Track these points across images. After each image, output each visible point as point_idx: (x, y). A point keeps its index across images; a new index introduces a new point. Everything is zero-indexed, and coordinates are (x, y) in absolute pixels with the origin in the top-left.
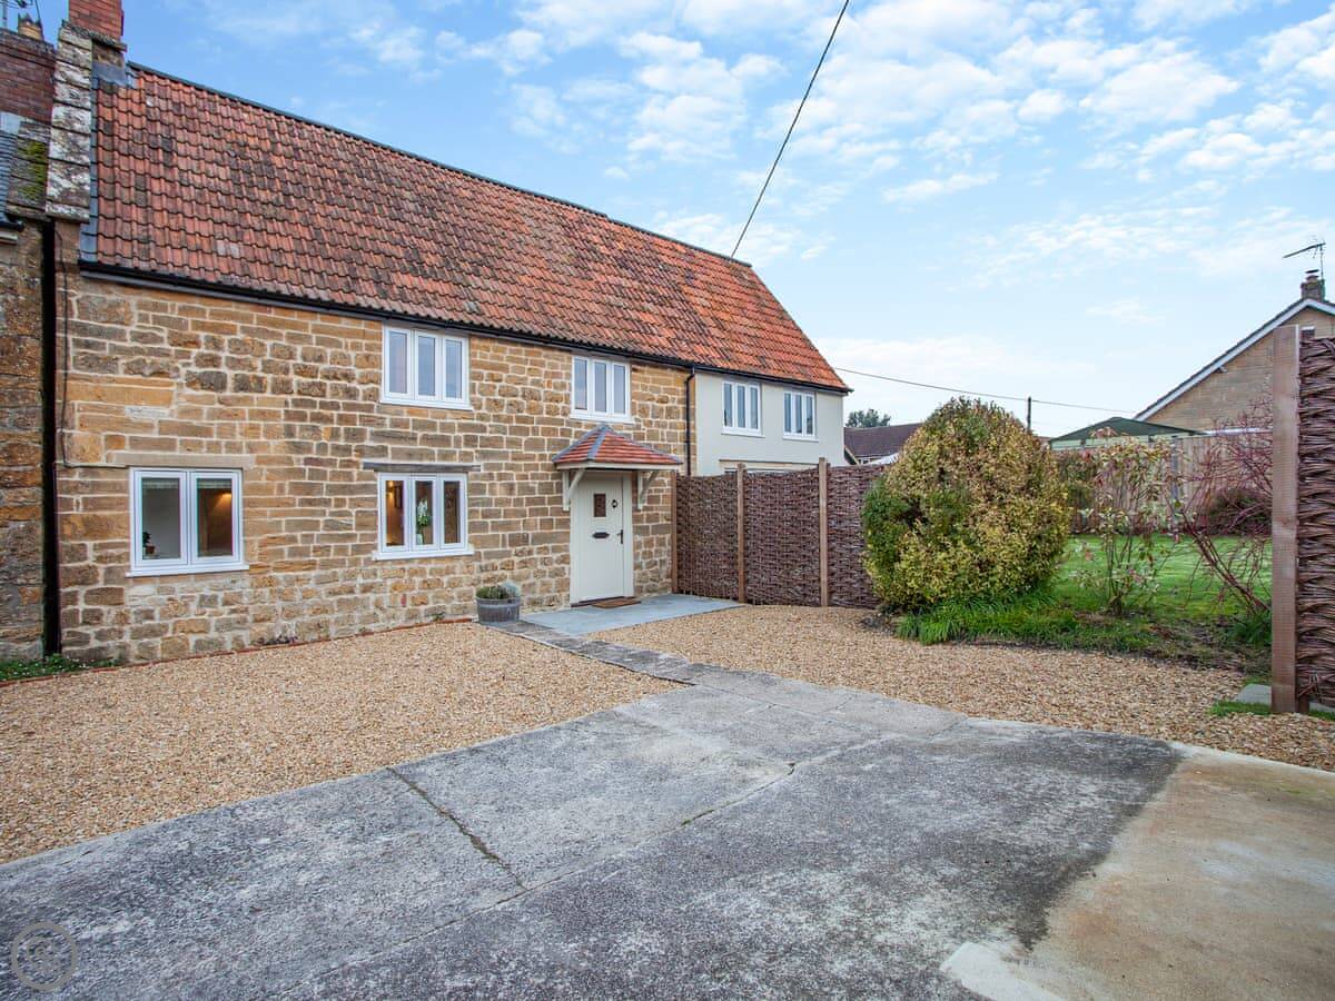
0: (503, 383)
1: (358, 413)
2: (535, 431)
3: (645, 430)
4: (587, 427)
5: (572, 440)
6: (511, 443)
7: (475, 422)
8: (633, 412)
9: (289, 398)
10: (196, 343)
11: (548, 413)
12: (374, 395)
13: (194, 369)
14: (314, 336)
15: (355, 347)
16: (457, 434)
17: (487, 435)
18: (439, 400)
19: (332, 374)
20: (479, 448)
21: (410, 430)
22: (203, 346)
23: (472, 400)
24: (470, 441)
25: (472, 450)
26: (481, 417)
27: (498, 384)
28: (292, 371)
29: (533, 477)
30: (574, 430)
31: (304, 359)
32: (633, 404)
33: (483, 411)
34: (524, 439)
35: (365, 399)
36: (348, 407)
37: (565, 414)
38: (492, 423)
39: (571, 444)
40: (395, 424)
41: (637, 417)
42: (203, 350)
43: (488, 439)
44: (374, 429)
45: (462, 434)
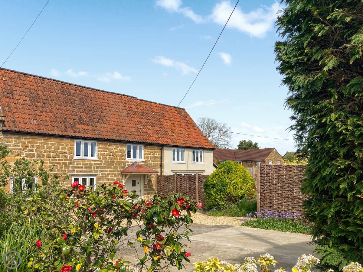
0: (107, 152)
1: (68, 162)
2: (116, 164)
3: (148, 163)
4: (131, 163)
5: (126, 166)
6: (109, 168)
7: (99, 163)
8: (144, 158)
9: (50, 159)
10: (28, 146)
11: (119, 160)
12: (72, 157)
13: (27, 153)
14: (57, 143)
15: (67, 145)
16: (94, 166)
17: (102, 166)
18: (89, 157)
19: (61, 152)
20: (100, 169)
21: (81, 165)
22: (29, 147)
23: (98, 157)
24: (97, 168)
25: (98, 170)
26: (100, 161)
27: (105, 153)
28: (51, 152)
29: (115, 176)
30: (127, 164)
31: (54, 149)
32: (144, 156)
33: (101, 160)
34: (112, 166)
35: (69, 158)
36: (65, 160)
37: (124, 160)
38: (103, 163)
39: (126, 167)
40: (77, 164)
41: (146, 159)
42: (29, 148)
43: (102, 167)
44: (72, 165)
45: (95, 166)
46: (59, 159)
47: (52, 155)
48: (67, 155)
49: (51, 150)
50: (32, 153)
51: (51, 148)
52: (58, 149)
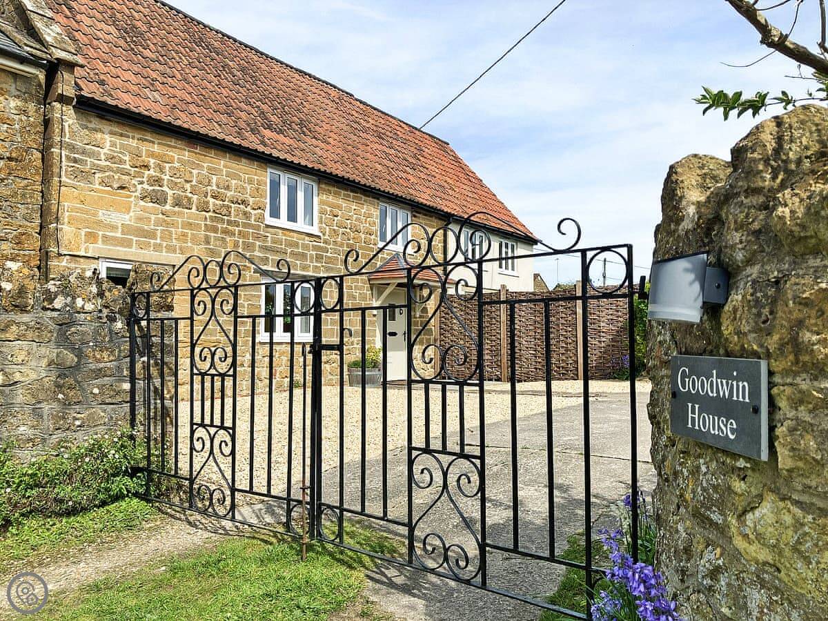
0: (339, 218)
1: (251, 231)
4: (387, 254)
7: (322, 244)
9: (208, 215)
10: (146, 167)
11: (365, 243)
12: (261, 218)
13: (146, 186)
14: (225, 170)
15: (250, 181)
16: (311, 252)
17: (329, 254)
18: (301, 225)
19: (235, 200)
20: (324, 264)
22: (152, 170)
23: (320, 228)
24: (319, 258)
26: (325, 242)
27: (336, 218)
28: (209, 194)
30: (380, 256)
31: (218, 187)
33: (327, 237)
35: (255, 221)
36: (245, 225)
37: (375, 244)
38: (331, 246)
39: (378, 266)
40: (274, 242)
42: (152, 172)
43: (329, 258)
44: (260, 243)
45: (314, 253)
46: (229, 218)
47: (211, 203)
48: (249, 209)
49: (209, 188)
50: (159, 188)
51: (209, 184)
52: (228, 188)
